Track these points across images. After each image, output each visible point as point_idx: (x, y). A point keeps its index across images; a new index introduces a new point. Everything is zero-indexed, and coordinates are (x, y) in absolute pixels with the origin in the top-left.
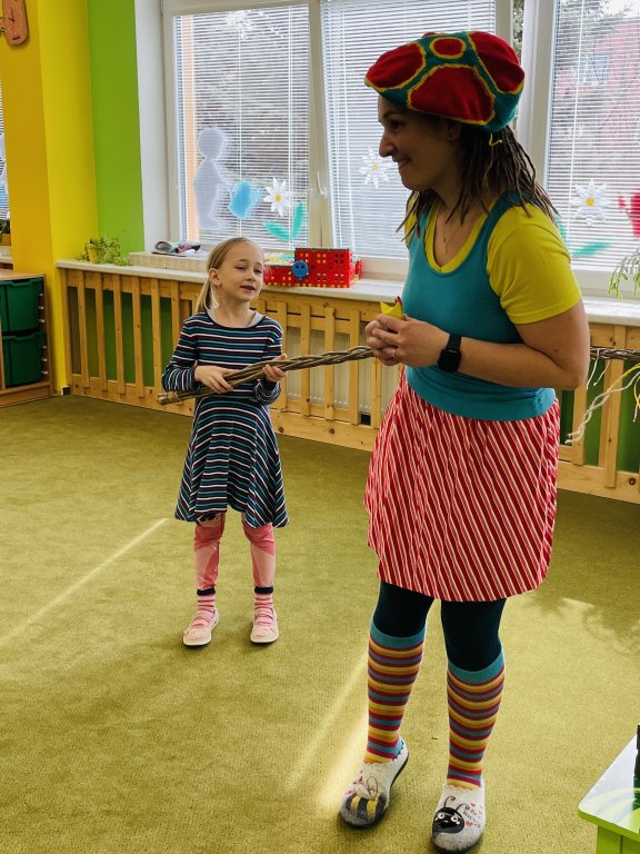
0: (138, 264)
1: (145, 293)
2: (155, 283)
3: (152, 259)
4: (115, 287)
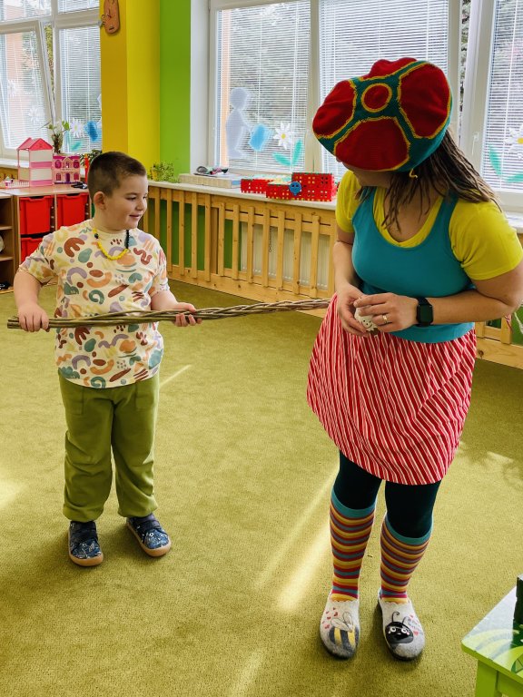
0: (185, 182)
1: (188, 202)
2: (194, 196)
3: (194, 179)
4: (168, 198)
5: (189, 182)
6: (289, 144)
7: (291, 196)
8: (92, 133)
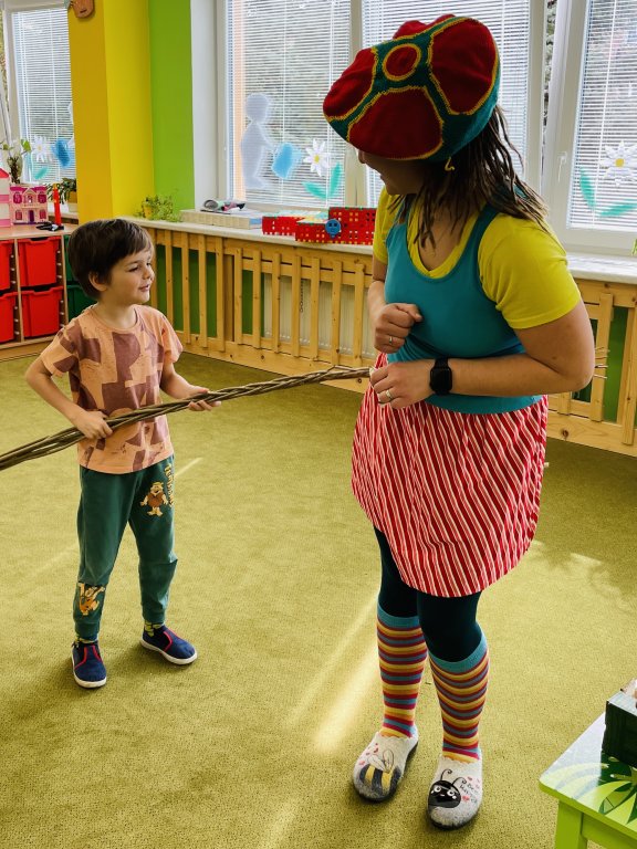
1: (193, 248)
2: (202, 239)
3: (200, 216)
4: (167, 242)
5: (194, 222)
6: (324, 169)
7: (329, 238)
8: (62, 155)
